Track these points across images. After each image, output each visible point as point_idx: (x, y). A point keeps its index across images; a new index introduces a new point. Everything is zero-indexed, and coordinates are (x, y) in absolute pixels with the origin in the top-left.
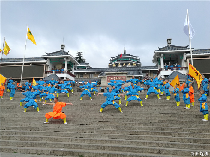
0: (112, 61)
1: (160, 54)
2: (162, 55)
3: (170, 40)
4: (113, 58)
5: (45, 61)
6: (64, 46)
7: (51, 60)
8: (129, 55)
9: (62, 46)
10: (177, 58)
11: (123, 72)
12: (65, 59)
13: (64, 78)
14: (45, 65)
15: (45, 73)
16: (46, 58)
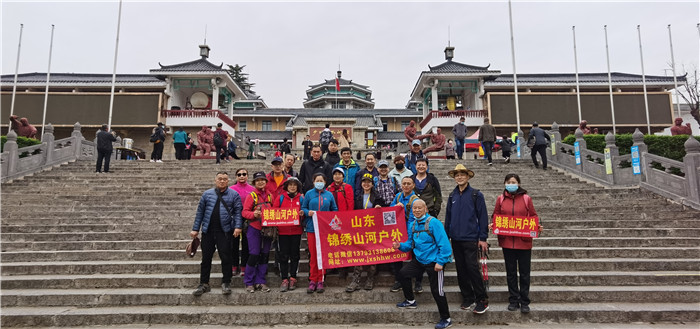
0: (311, 94)
1: (432, 80)
2: (437, 82)
3: (451, 50)
4: (313, 87)
5: (160, 84)
6: (209, 50)
7: (174, 83)
8: (350, 83)
9: (202, 48)
10: (463, 91)
11: (347, 119)
12: (213, 81)
13: (211, 127)
14: (161, 94)
15: (162, 114)
16: (162, 78)
